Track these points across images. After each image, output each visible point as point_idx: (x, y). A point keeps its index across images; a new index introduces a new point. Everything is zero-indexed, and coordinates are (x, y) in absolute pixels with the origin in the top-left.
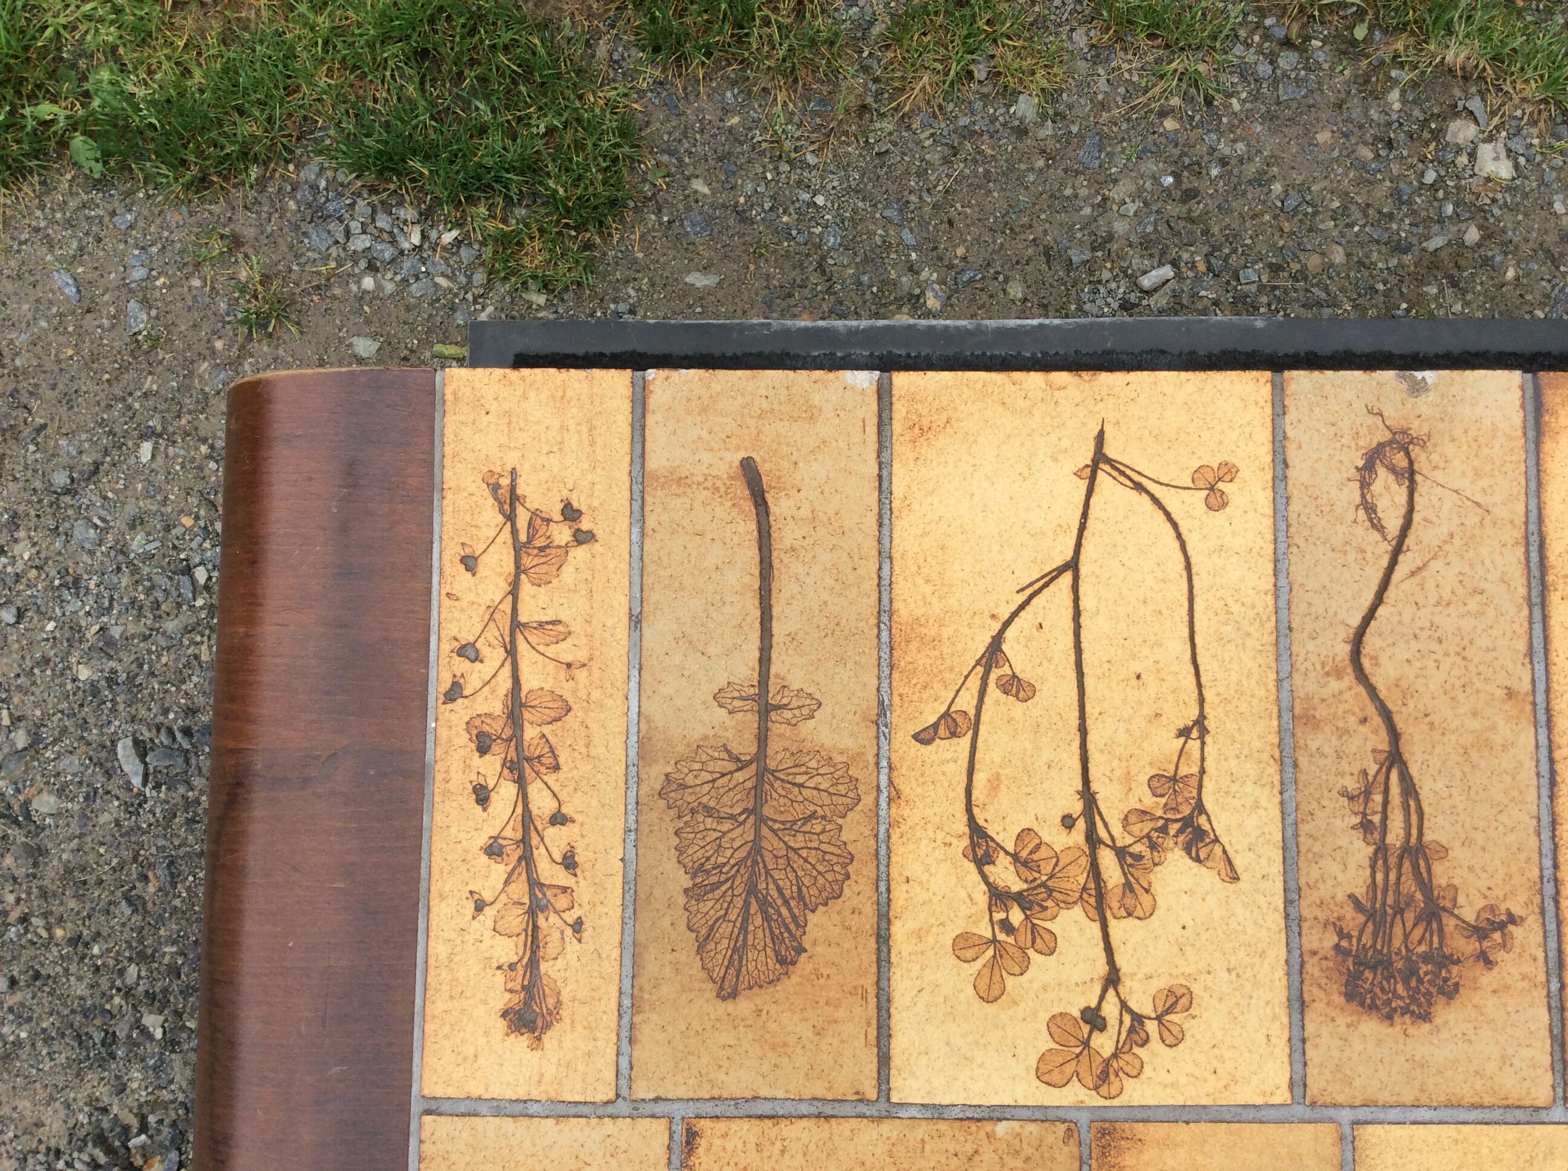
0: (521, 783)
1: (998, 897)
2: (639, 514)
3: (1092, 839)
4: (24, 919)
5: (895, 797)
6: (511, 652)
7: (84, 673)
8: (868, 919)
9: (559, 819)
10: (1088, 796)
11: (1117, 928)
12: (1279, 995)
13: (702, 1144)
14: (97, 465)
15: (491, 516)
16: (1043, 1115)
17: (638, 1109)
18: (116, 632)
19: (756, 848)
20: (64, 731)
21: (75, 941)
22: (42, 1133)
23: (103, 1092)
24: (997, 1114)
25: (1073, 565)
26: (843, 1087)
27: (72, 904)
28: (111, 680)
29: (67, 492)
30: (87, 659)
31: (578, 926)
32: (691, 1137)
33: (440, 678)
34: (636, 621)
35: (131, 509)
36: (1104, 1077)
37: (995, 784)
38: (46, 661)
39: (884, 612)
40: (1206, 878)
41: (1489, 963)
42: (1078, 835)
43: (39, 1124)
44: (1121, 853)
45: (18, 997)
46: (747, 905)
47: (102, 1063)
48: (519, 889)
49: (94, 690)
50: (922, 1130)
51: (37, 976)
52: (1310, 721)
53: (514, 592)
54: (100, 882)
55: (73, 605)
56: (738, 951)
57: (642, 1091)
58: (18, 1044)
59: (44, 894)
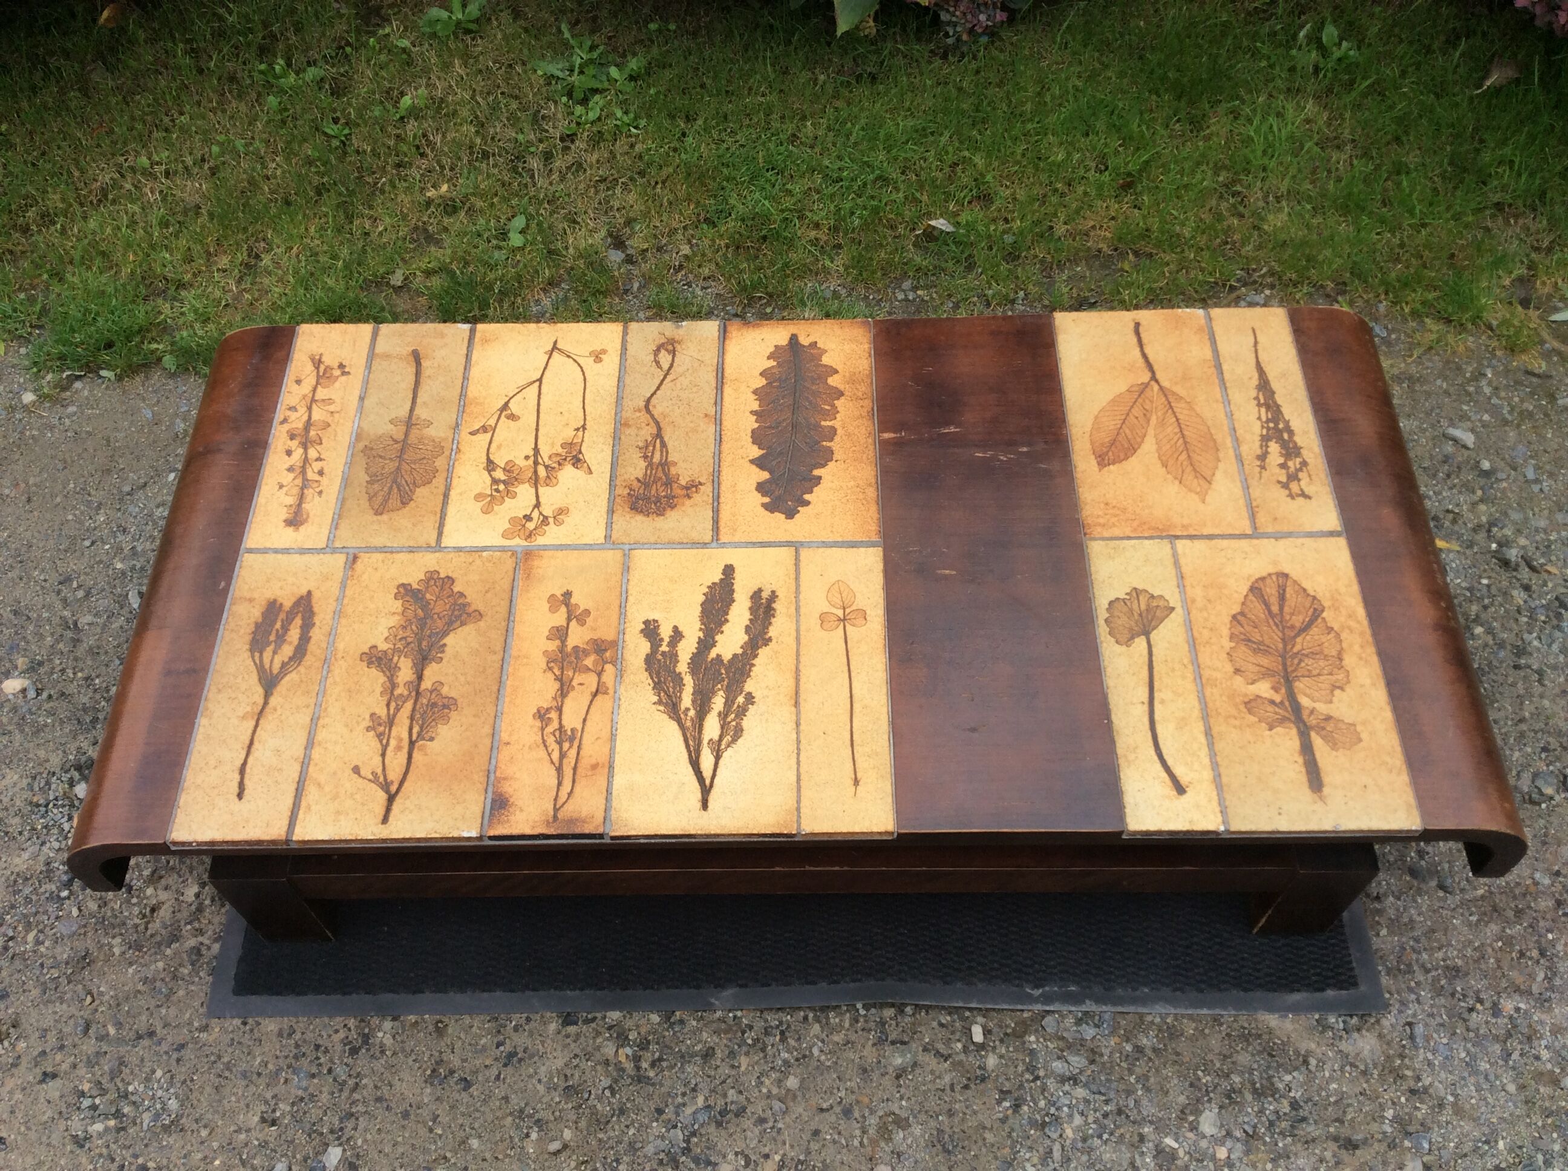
0: (306, 449)
1: (495, 481)
2: (369, 366)
3: (536, 463)
4: (63, 671)
5: (459, 450)
6: (310, 409)
7: (119, 566)
8: (442, 489)
9: (319, 459)
10: (536, 450)
11: (541, 490)
12: (604, 509)
13: (359, 561)
14: (145, 484)
15: (310, 367)
16: (503, 549)
17: (334, 551)
18: (139, 549)
19: (398, 469)
20: (103, 590)
21: (86, 679)
22: (47, 765)
23: (85, 745)
24: (485, 549)
25: (540, 380)
26: (422, 542)
27: (89, 663)
28: (133, 568)
29: (128, 494)
30: (122, 560)
31: (320, 493)
32: (355, 558)
33: (279, 416)
34: (362, 399)
35: (159, 499)
36: (530, 536)
37: (499, 447)
38: (101, 562)
39: (463, 394)
40: (579, 474)
41: (689, 497)
42: (531, 462)
43: (47, 761)
44: (547, 467)
45: (51, 704)
46: (391, 488)
47: (88, 731)
48: (299, 482)
49: (123, 573)
50: (452, 555)
51: (63, 694)
52: (626, 425)
53: (314, 390)
54: (106, 653)
55: (120, 537)
56: (386, 501)
57: (338, 544)
58: (46, 725)
59: (76, 659)
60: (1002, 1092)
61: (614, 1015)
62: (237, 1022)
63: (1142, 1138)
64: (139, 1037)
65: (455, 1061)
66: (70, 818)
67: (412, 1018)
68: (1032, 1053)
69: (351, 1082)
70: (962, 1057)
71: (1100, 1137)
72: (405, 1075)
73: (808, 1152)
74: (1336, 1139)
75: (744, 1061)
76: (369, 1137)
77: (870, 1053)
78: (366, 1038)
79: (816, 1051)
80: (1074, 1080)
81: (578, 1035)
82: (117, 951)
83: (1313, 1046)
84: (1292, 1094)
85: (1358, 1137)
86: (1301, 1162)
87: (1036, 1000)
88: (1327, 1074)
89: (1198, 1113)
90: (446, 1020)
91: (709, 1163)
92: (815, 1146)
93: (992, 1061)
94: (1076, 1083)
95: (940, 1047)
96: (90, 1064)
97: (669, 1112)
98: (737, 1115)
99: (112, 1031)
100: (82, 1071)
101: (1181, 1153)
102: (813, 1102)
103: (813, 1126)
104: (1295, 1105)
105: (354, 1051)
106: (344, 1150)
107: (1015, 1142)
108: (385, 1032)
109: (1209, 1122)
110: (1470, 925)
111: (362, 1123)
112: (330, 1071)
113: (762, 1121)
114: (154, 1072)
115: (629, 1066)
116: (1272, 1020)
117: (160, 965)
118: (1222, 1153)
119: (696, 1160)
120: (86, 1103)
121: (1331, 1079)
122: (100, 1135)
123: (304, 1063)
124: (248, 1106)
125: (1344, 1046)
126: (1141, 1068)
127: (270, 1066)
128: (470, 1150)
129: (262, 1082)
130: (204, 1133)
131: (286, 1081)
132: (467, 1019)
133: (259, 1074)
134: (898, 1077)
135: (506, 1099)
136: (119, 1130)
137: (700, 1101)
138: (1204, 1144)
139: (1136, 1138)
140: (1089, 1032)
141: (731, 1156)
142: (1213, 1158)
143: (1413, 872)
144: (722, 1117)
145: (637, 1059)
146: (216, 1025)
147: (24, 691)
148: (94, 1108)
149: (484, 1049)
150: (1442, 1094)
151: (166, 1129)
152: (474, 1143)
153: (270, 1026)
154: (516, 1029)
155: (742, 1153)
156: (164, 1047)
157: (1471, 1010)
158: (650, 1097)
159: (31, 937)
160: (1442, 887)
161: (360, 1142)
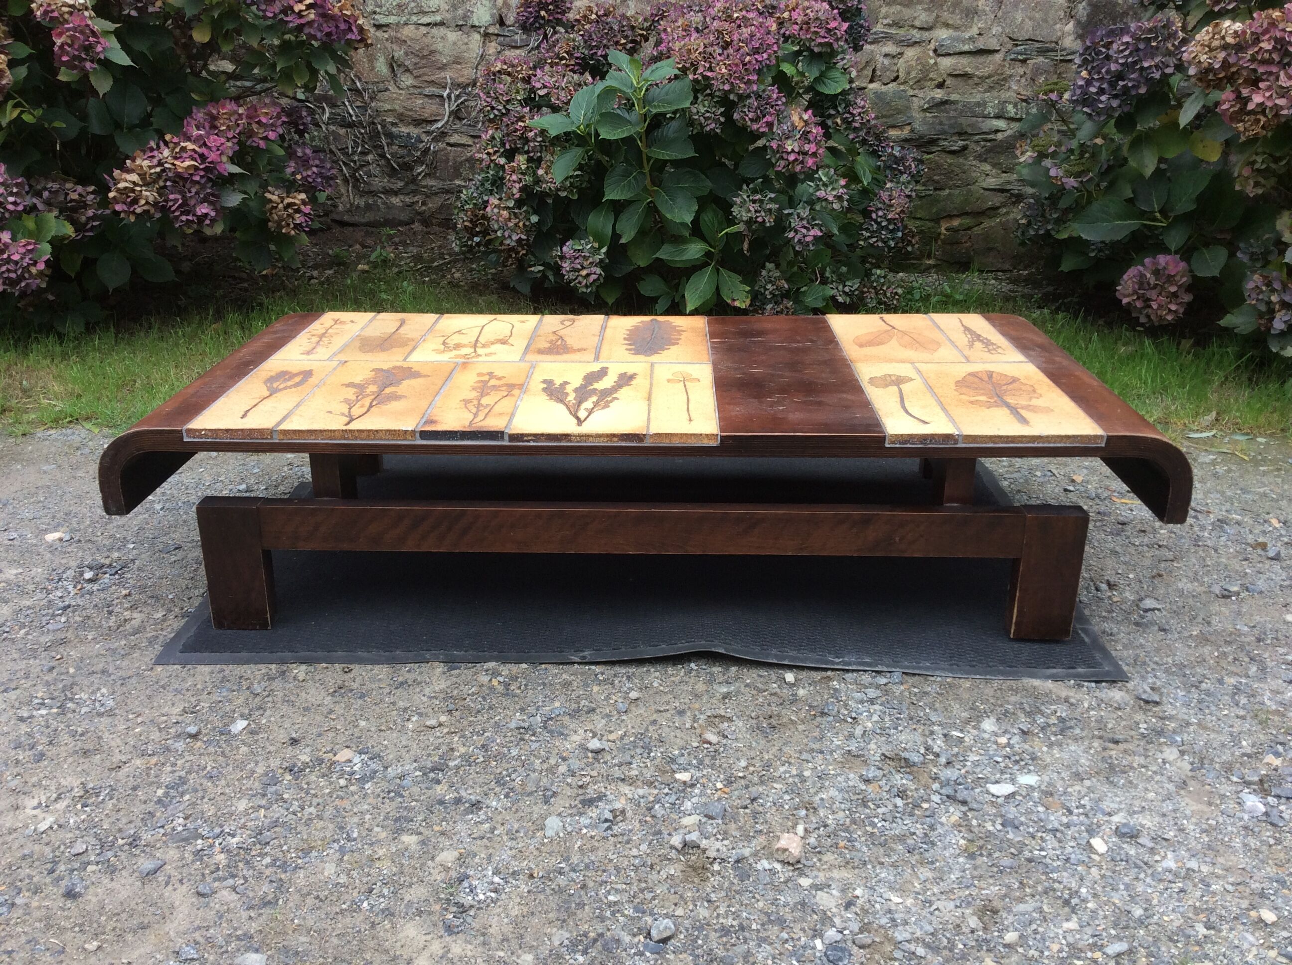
0: (321, 338)
1: (447, 347)
2: (370, 322)
5: (424, 340)
6: (327, 330)
8: (411, 348)
9: (329, 341)
10: (477, 341)
11: (478, 349)
12: (520, 354)
13: (349, 363)
15: (331, 321)
16: (448, 362)
17: (331, 361)
19: (382, 343)
24: (436, 362)
25: (483, 327)
26: (393, 359)
31: (327, 348)
32: (346, 362)
33: (306, 331)
34: (363, 328)
36: (468, 359)
37: (452, 340)
39: (431, 328)
40: (505, 346)
41: (579, 352)
42: (473, 343)
46: (376, 348)
48: (314, 345)
50: (413, 363)
52: (539, 337)
53: (332, 326)
56: (371, 350)
57: (334, 359)
60: (810, 706)
61: (492, 665)
62: (179, 667)
63: (932, 733)
64: (93, 673)
65: (355, 685)
66: (75, 587)
67: (325, 665)
68: (836, 690)
69: (266, 693)
70: (778, 690)
71: (896, 728)
72: (312, 691)
73: (647, 730)
74: (1101, 738)
75: (596, 689)
76: (272, 719)
77: (701, 687)
78: (283, 673)
79: (655, 684)
80: (872, 701)
81: (459, 675)
82: (90, 637)
83: (1071, 694)
84: (1058, 714)
85: (1118, 737)
86: (1073, 748)
87: (838, 664)
88: (1086, 705)
89: (979, 722)
90: (352, 667)
91: (562, 734)
92: (651, 728)
93: (801, 692)
94: (873, 704)
95: (760, 686)
96: (48, 684)
97: (532, 710)
98: (588, 712)
99: (72, 670)
100: (39, 687)
101: (966, 739)
102: (653, 708)
103: (652, 718)
104: (1061, 720)
105: (271, 679)
106: (249, 724)
107: (821, 731)
108: (300, 671)
109: (989, 725)
110: (1189, 647)
111: (268, 712)
112: (248, 688)
113: (608, 716)
114: (99, 689)
115: (501, 688)
116: (1036, 682)
117: (123, 642)
118: (1003, 740)
119: (551, 732)
120: (37, 701)
121: (1090, 708)
122: (42, 716)
123: (228, 685)
124: (173, 704)
125: (1097, 694)
126: (927, 700)
127: (199, 686)
128: (357, 726)
129: (190, 693)
130: (131, 716)
131: (209, 693)
132: (369, 667)
133: (188, 690)
134: (724, 698)
135: (394, 703)
136: (58, 714)
137: (557, 704)
138: (986, 736)
139: (927, 733)
140: (882, 680)
141: (581, 731)
142: (996, 743)
143: (1137, 624)
144: (574, 714)
145: (507, 685)
146: (159, 668)
147: (61, 540)
148: (43, 704)
149: (380, 680)
150: (1186, 717)
151: (100, 715)
152: (363, 723)
153: (205, 669)
154: (409, 671)
155: (591, 731)
156: (113, 677)
157: (1200, 682)
158: (516, 703)
159: (23, 632)
160: (1164, 630)
161: (264, 722)
